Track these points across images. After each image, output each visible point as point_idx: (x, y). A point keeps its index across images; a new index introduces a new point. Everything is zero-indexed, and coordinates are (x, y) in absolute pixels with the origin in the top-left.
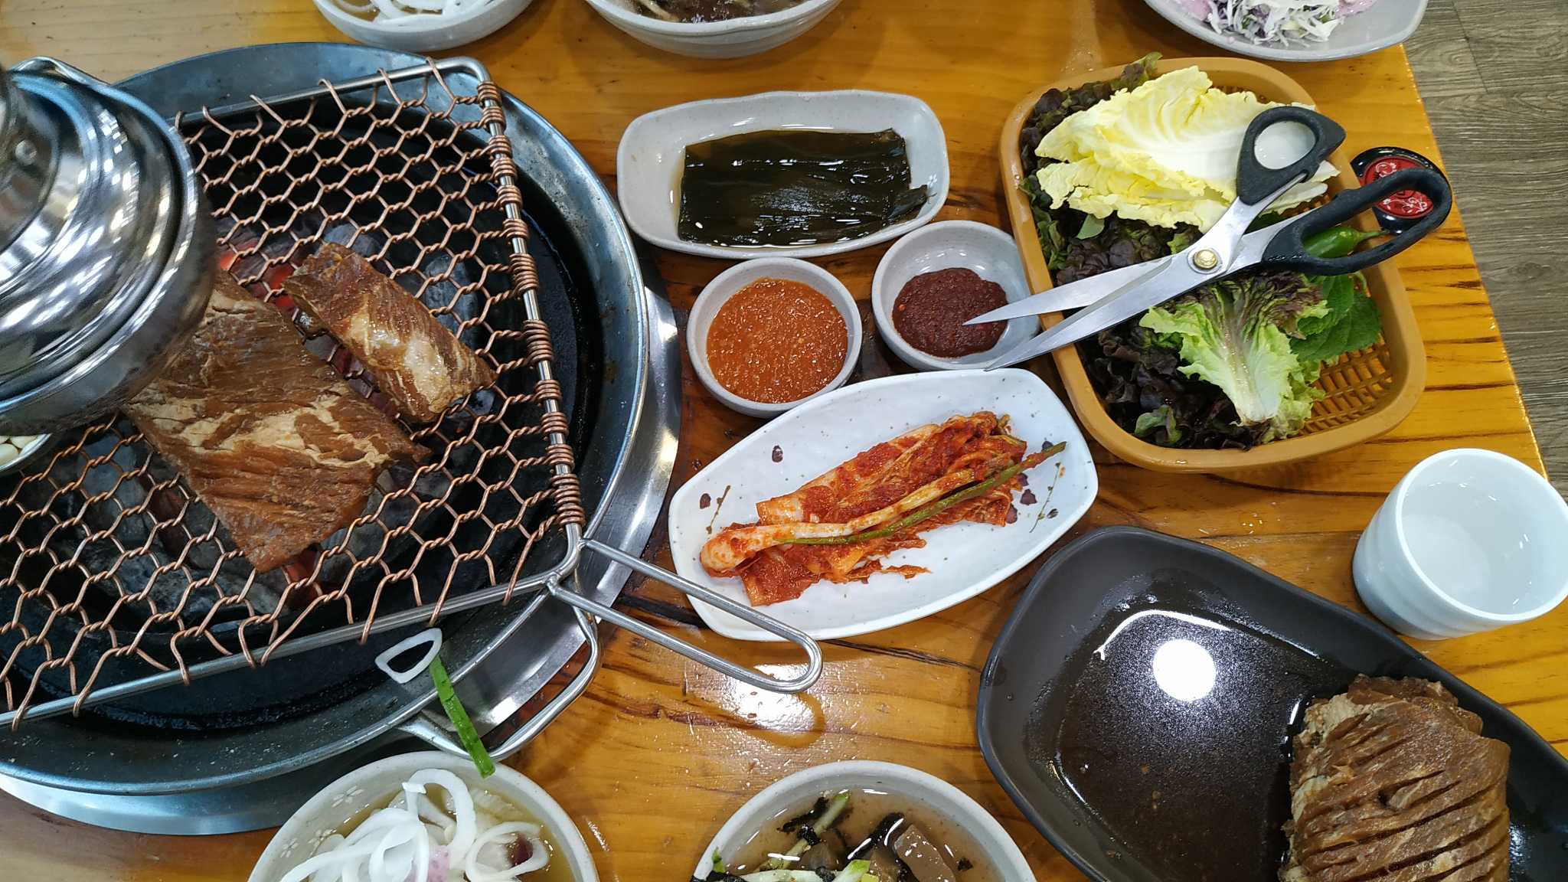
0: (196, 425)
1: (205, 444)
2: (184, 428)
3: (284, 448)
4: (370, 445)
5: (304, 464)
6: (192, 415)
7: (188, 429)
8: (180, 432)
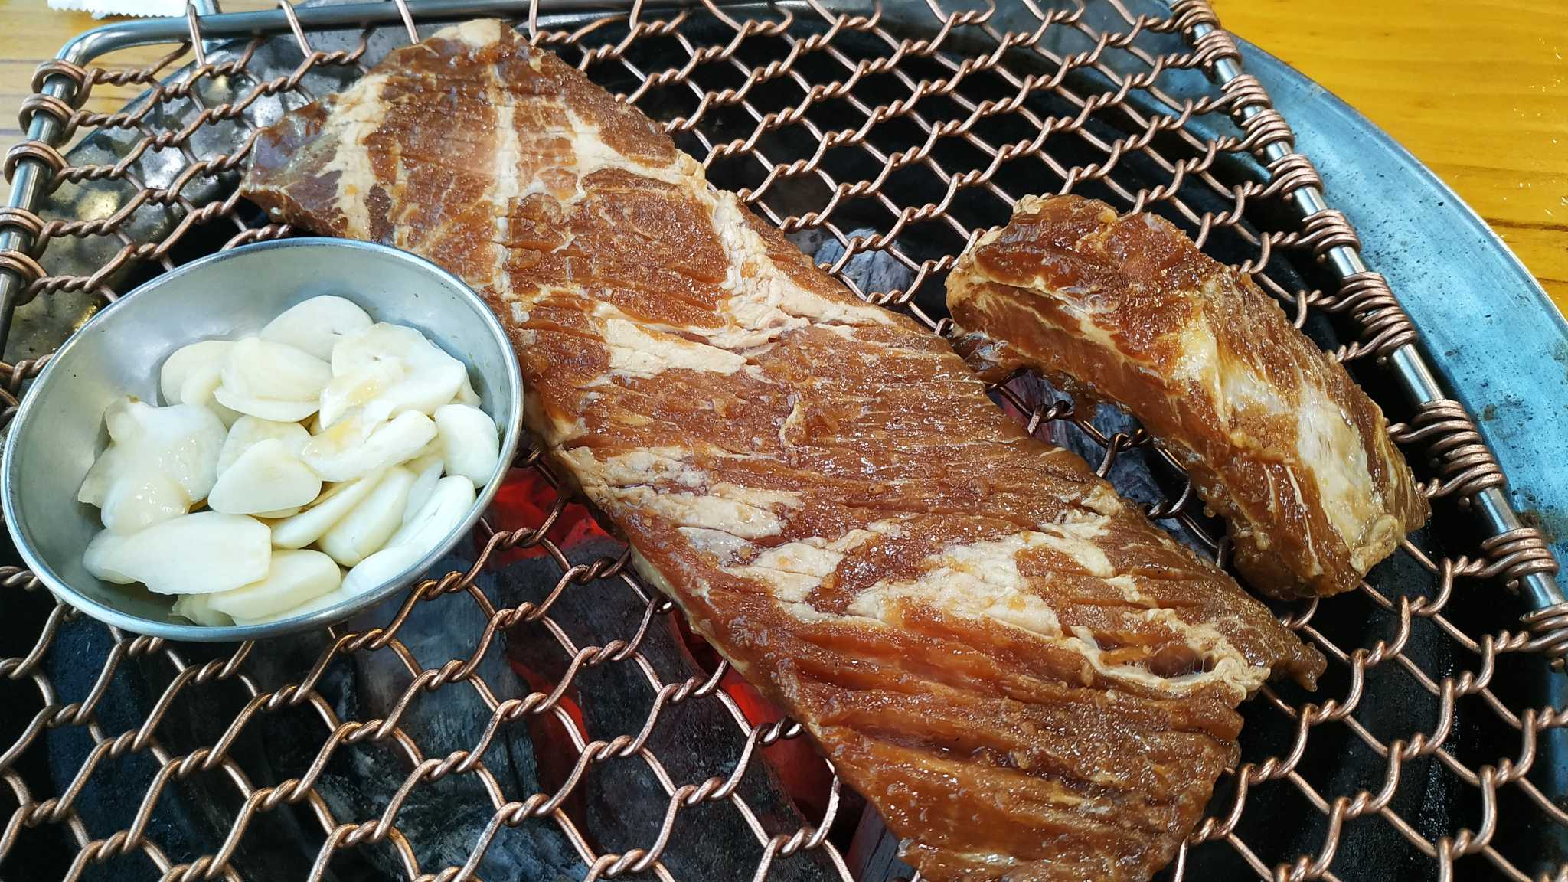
0: (787, 550)
1: (819, 598)
2: (757, 555)
3: (1013, 626)
4: (1223, 642)
5: (1069, 672)
6: (774, 526)
7: (768, 558)
8: (747, 562)
